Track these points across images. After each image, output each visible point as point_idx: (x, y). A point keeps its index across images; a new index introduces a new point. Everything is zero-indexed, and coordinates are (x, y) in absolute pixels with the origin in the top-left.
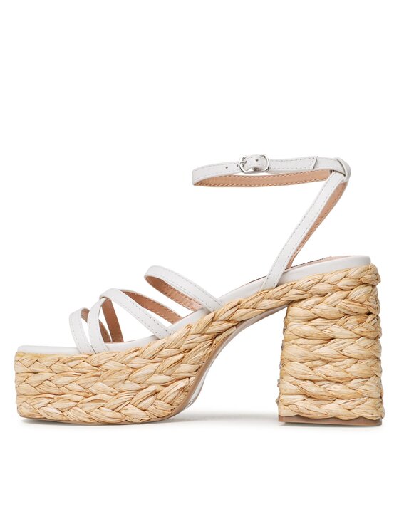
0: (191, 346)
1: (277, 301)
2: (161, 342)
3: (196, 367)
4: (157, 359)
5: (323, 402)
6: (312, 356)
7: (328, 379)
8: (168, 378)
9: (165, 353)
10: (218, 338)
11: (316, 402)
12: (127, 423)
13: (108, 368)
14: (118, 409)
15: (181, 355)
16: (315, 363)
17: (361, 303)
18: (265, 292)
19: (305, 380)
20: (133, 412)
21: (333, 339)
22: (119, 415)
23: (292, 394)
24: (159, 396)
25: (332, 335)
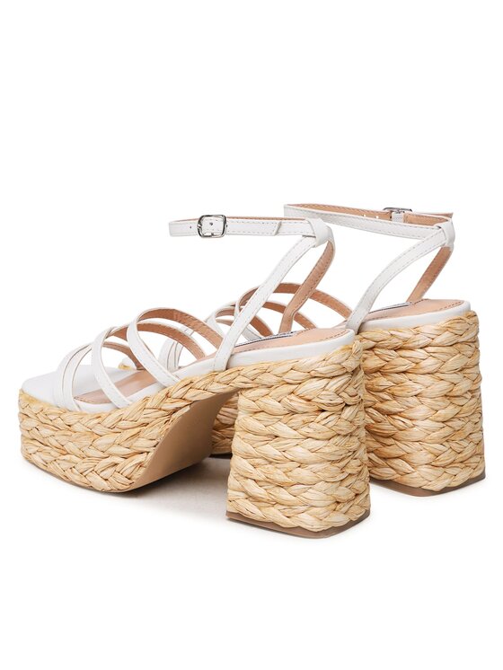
0: (147, 421)
1: (226, 386)
2: (120, 412)
3: (155, 442)
4: (116, 430)
5: (263, 504)
6: (253, 452)
7: (269, 481)
8: (128, 451)
9: (123, 424)
10: (174, 416)
11: (256, 503)
12: (91, 488)
13: (76, 429)
14: (84, 474)
15: (139, 429)
16: (257, 461)
17: (309, 400)
18: (214, 374)
19: (247, 478)
20: (96, 480)
21: (276, 437)
22: (85, 480)
23: (235, 490)
24: (118, 468)
25: (276, 434)
